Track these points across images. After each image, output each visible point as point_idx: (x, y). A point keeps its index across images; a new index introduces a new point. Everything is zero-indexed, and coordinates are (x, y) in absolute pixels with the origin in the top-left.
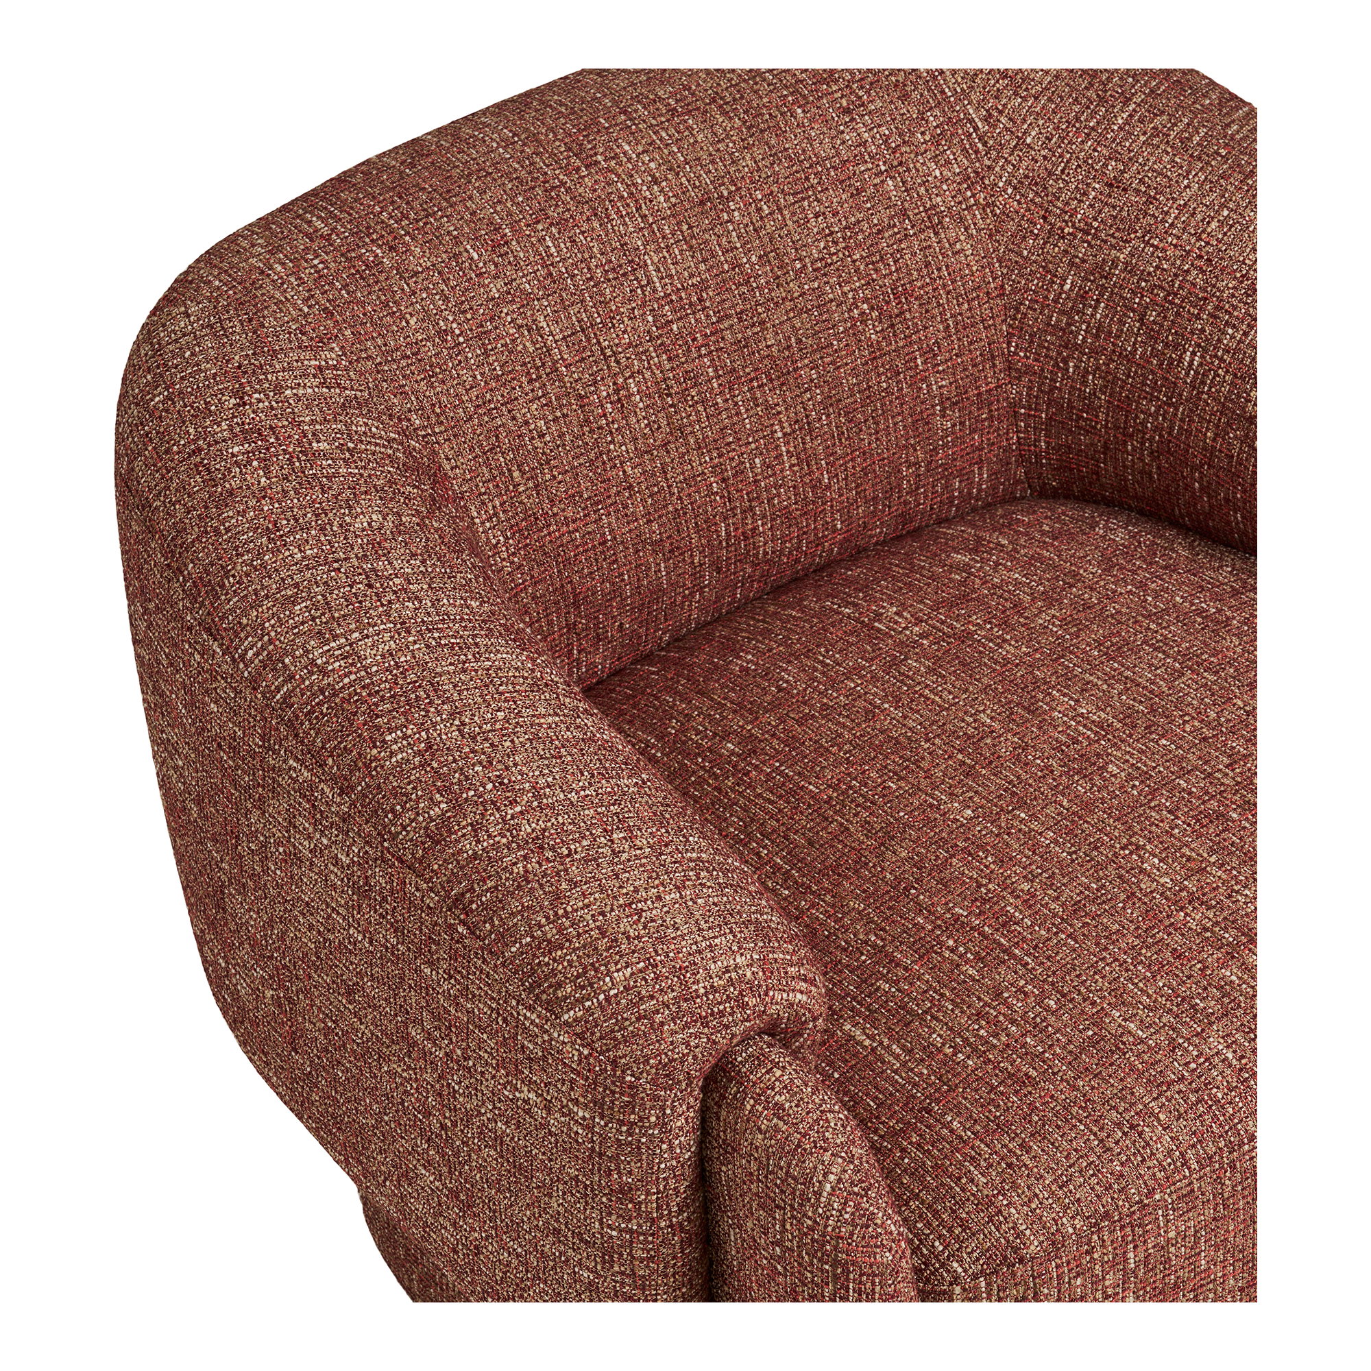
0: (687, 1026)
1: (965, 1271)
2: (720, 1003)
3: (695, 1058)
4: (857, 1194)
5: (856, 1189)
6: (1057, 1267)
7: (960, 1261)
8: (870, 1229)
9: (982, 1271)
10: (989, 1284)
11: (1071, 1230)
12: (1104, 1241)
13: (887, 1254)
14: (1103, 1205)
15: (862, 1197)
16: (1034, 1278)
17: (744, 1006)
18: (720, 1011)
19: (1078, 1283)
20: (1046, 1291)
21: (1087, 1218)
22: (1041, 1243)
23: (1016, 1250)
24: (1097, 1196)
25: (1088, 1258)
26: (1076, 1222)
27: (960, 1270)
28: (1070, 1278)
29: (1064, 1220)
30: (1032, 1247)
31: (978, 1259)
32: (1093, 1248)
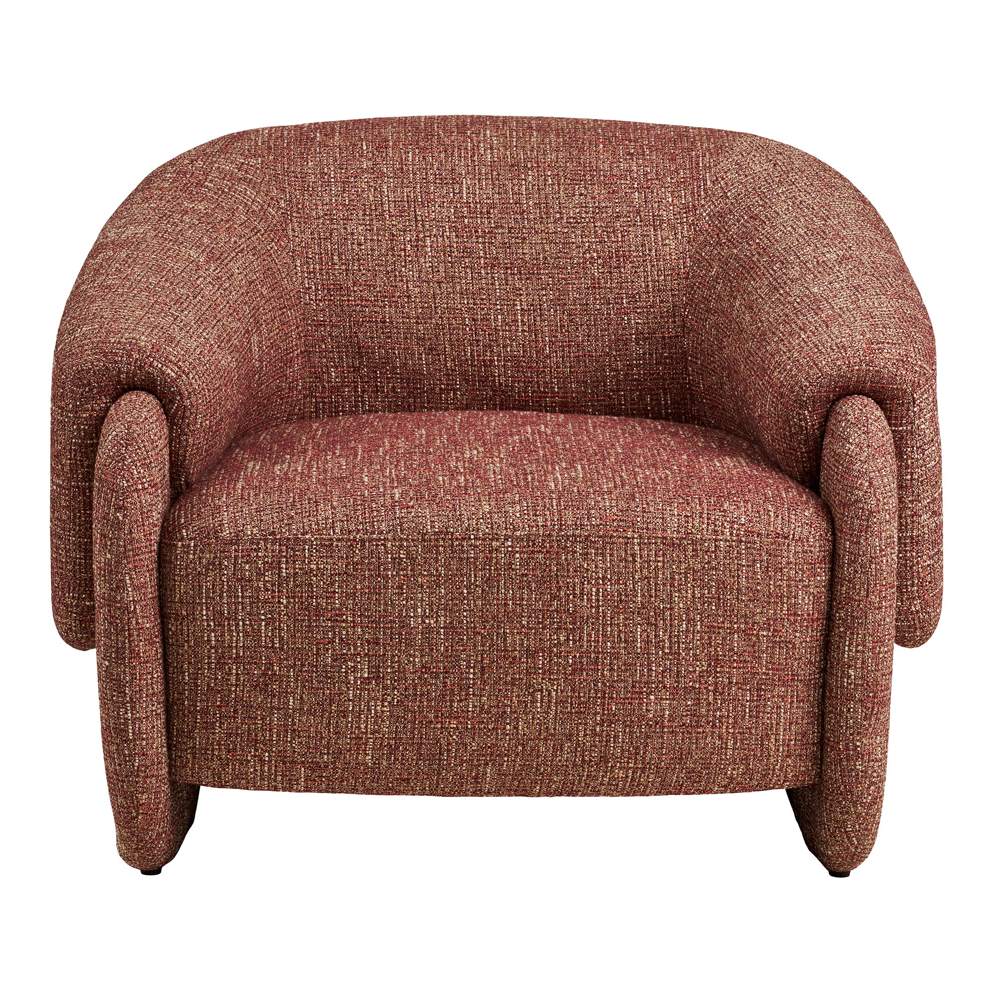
0: (96, 354)
1: (187, 535)
2: (118, 349)
3: (94, 372)
4: (121, 444)
5: (122, 442)
6: (236, 550)
7: (187, 530)
8: (120, 464)
9: (195, 538)
10: (195, 546)
11: (249, 533)
12: (267, 548)
13: (124, 482)
14: (273, 528)
15: (123, 447)
16: (221, 552)
17: (130, 356)
18: (116, 352)
19: (247, 568)
20: (226, 563)
21: (262, 530)
22: (231, 533)
23: (216, 532)
24: (273, 522)
25: (255, 554)
26: (254, 529)
27: (185, 534)
28: (242, 562)
29: (248, 526)
30: (225, 533)
31: (196, 531)
32: (260, 548)
